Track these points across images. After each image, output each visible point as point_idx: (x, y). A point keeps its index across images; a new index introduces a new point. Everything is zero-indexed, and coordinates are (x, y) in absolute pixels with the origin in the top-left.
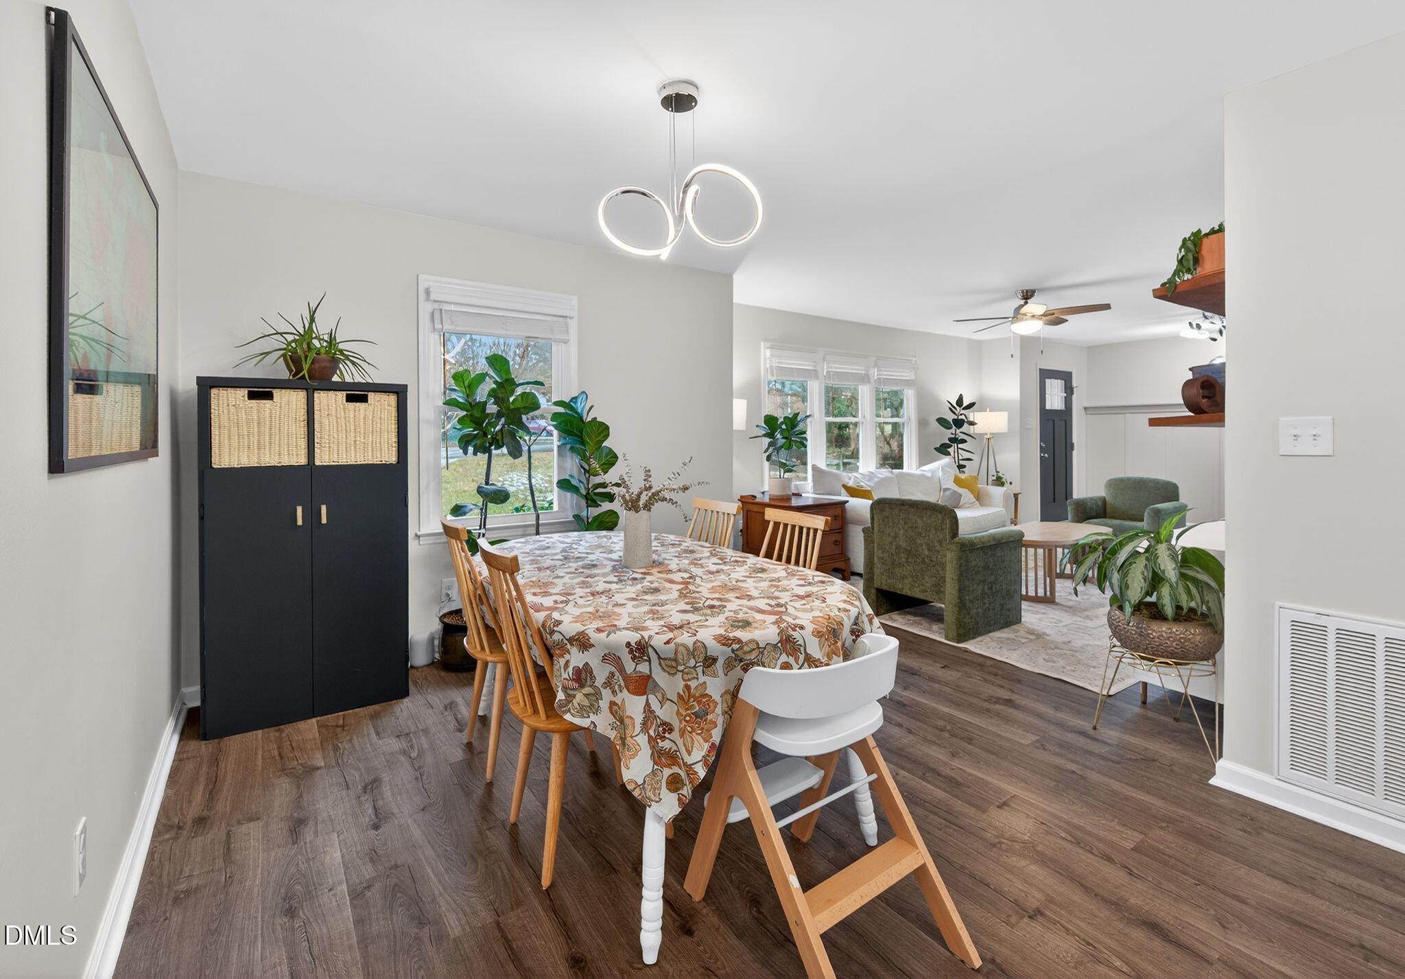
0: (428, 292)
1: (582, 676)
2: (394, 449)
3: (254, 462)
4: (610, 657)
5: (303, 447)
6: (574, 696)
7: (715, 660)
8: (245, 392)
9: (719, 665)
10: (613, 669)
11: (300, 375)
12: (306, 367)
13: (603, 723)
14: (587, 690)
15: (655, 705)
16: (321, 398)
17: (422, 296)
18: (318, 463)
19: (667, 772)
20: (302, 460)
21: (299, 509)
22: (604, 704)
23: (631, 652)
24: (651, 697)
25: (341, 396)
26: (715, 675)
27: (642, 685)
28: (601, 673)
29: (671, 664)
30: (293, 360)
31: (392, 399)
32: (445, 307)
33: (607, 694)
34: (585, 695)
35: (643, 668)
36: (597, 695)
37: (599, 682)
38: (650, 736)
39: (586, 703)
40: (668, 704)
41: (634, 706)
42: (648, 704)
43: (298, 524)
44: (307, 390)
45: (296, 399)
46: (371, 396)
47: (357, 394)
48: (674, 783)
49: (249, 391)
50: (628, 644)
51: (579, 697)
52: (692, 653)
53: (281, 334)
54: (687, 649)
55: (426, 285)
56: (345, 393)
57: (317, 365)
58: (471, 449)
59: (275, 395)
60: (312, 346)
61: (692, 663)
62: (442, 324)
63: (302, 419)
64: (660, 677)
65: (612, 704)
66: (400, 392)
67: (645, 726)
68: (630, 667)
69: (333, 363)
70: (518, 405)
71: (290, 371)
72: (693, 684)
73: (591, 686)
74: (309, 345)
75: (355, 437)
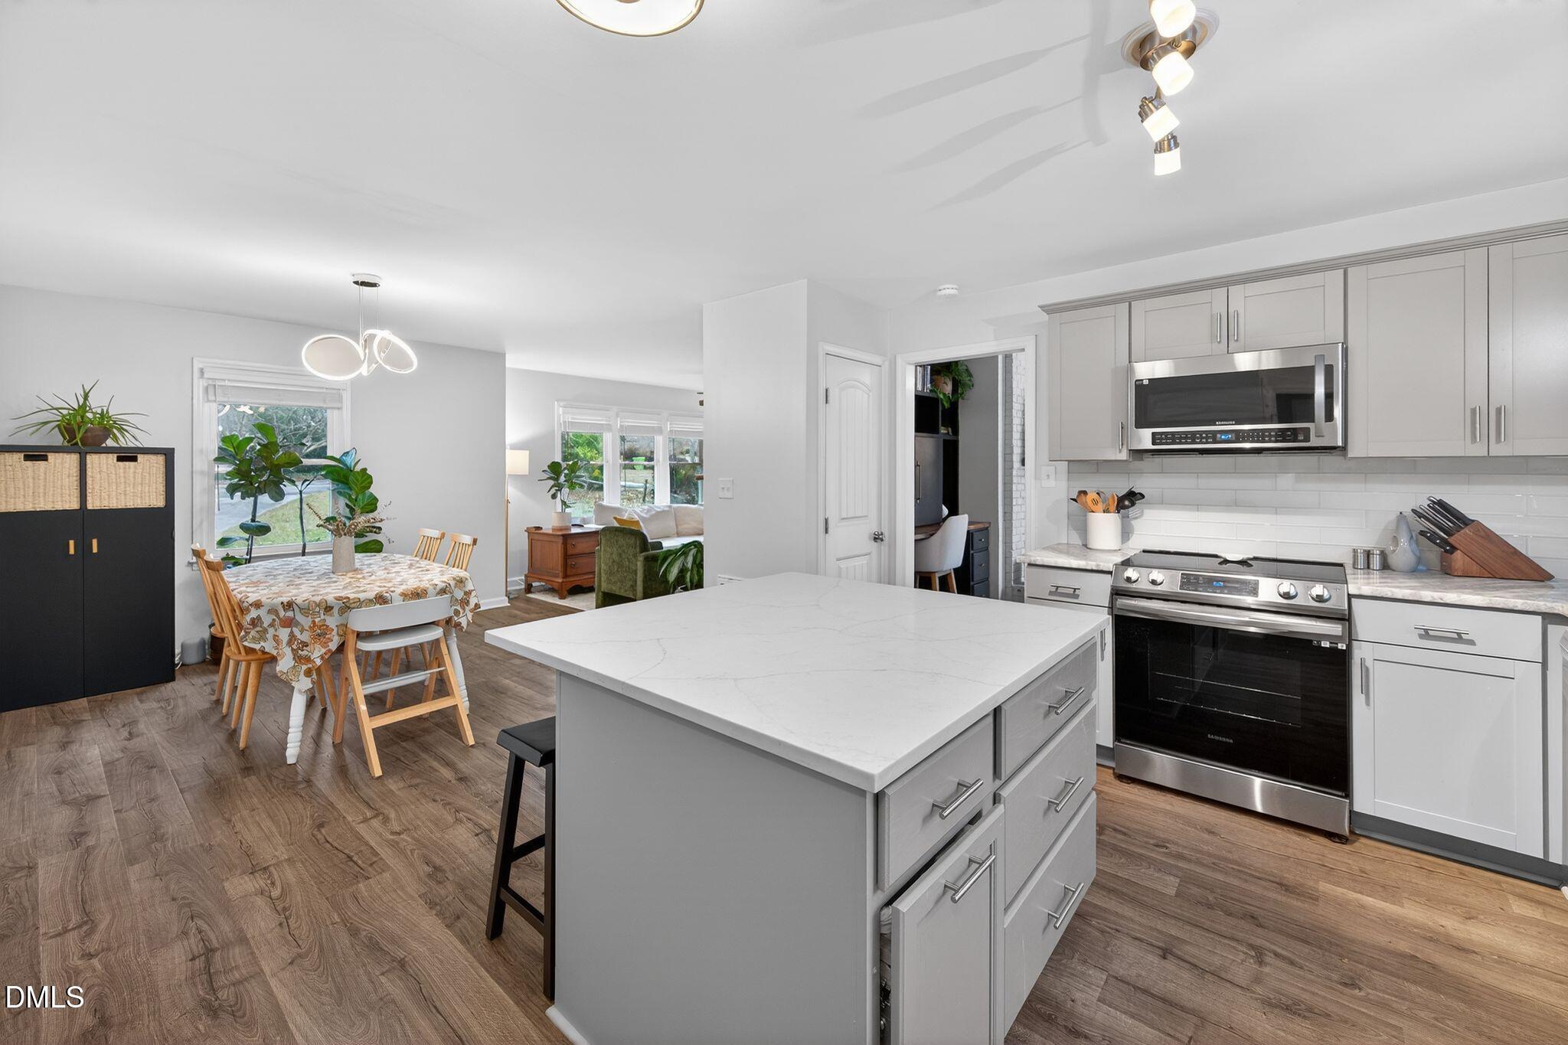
0: (202, 371)
1: (255, 622)
2: (162, 497)
3: (29, 508)
4: (272, 611)
5: (75, 495)
6: (249, 633)
7: (332, 608)
8: (22, 455)
9: (335, 611)
10: (275, 617)
11: (74, 441)
12: (79, 436)
13: (269, 646)
14: (258, 629)
15: (296, 631)
16: (92, 460)
17: (196, 374)
18: (90, 507)
19: (304, 667)
20: (74, 504)
21: (72, 543)
22: (269, 636)
23: (284, 607)
24: (294, 629)
25: (113, 457)
26: (331, 615)
27: (289, 623)
28: (267, 620)
29: (306, 610)
30: (68, 429)
31: (161, 459)
32: (218, 383)
33: (271, 631)
34: (257, 632)
35: (290, 614)
36: (265, 631)
37: (265, 625)
38: (292, 649)
39: (257, 636)
40: (305, 632)
41: (284, 634)
42: (292, 632)
43: (70, 553)
44: (80, 453)
45: (71, 460)
46: (140, 457)
47: (128, 456)
48: (308, 673)
49: (25, 455)
50: (282, 603)
51: (253, 633)
52: (318, 605)
53: (57, 409)
54: (316, 603)
55: (201, 366)
56: (116, 455)
57: (89, 434)
58: (238, 494)
59: (49, 457)
60: (86, 419)
61: (317, 609)
62: (215, 395)
63: (75, 475)
64: (299, 617)
65: (275, 636)
66: (168, 454)
67: (290, 643)
68: (282, 613)
69: (107, 432)
70: (281, 462)
71: (65, 438)
72: (317, 620)
73: (261, 627)
74: (82, 417)
75: (125, 487)
